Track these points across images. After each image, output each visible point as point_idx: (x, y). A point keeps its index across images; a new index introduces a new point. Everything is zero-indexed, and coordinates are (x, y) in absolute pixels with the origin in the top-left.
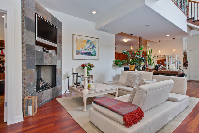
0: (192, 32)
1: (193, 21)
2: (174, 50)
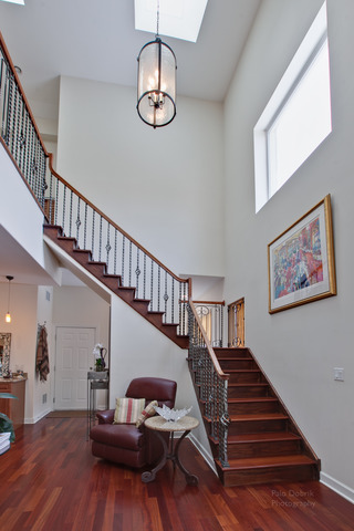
0: (60, 275)
1: (59, 236)
2: (8, 319)
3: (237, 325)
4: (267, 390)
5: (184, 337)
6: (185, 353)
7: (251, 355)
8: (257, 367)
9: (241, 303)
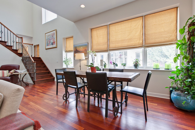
3: (37, 51)
4: (45, 66)
5: (20, 53)
6: (21, 58)
7: (41, 59)
8: (43, 61)
9: (38, 45)
